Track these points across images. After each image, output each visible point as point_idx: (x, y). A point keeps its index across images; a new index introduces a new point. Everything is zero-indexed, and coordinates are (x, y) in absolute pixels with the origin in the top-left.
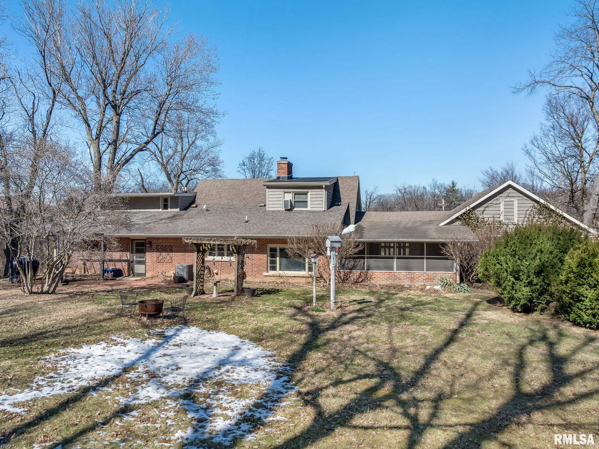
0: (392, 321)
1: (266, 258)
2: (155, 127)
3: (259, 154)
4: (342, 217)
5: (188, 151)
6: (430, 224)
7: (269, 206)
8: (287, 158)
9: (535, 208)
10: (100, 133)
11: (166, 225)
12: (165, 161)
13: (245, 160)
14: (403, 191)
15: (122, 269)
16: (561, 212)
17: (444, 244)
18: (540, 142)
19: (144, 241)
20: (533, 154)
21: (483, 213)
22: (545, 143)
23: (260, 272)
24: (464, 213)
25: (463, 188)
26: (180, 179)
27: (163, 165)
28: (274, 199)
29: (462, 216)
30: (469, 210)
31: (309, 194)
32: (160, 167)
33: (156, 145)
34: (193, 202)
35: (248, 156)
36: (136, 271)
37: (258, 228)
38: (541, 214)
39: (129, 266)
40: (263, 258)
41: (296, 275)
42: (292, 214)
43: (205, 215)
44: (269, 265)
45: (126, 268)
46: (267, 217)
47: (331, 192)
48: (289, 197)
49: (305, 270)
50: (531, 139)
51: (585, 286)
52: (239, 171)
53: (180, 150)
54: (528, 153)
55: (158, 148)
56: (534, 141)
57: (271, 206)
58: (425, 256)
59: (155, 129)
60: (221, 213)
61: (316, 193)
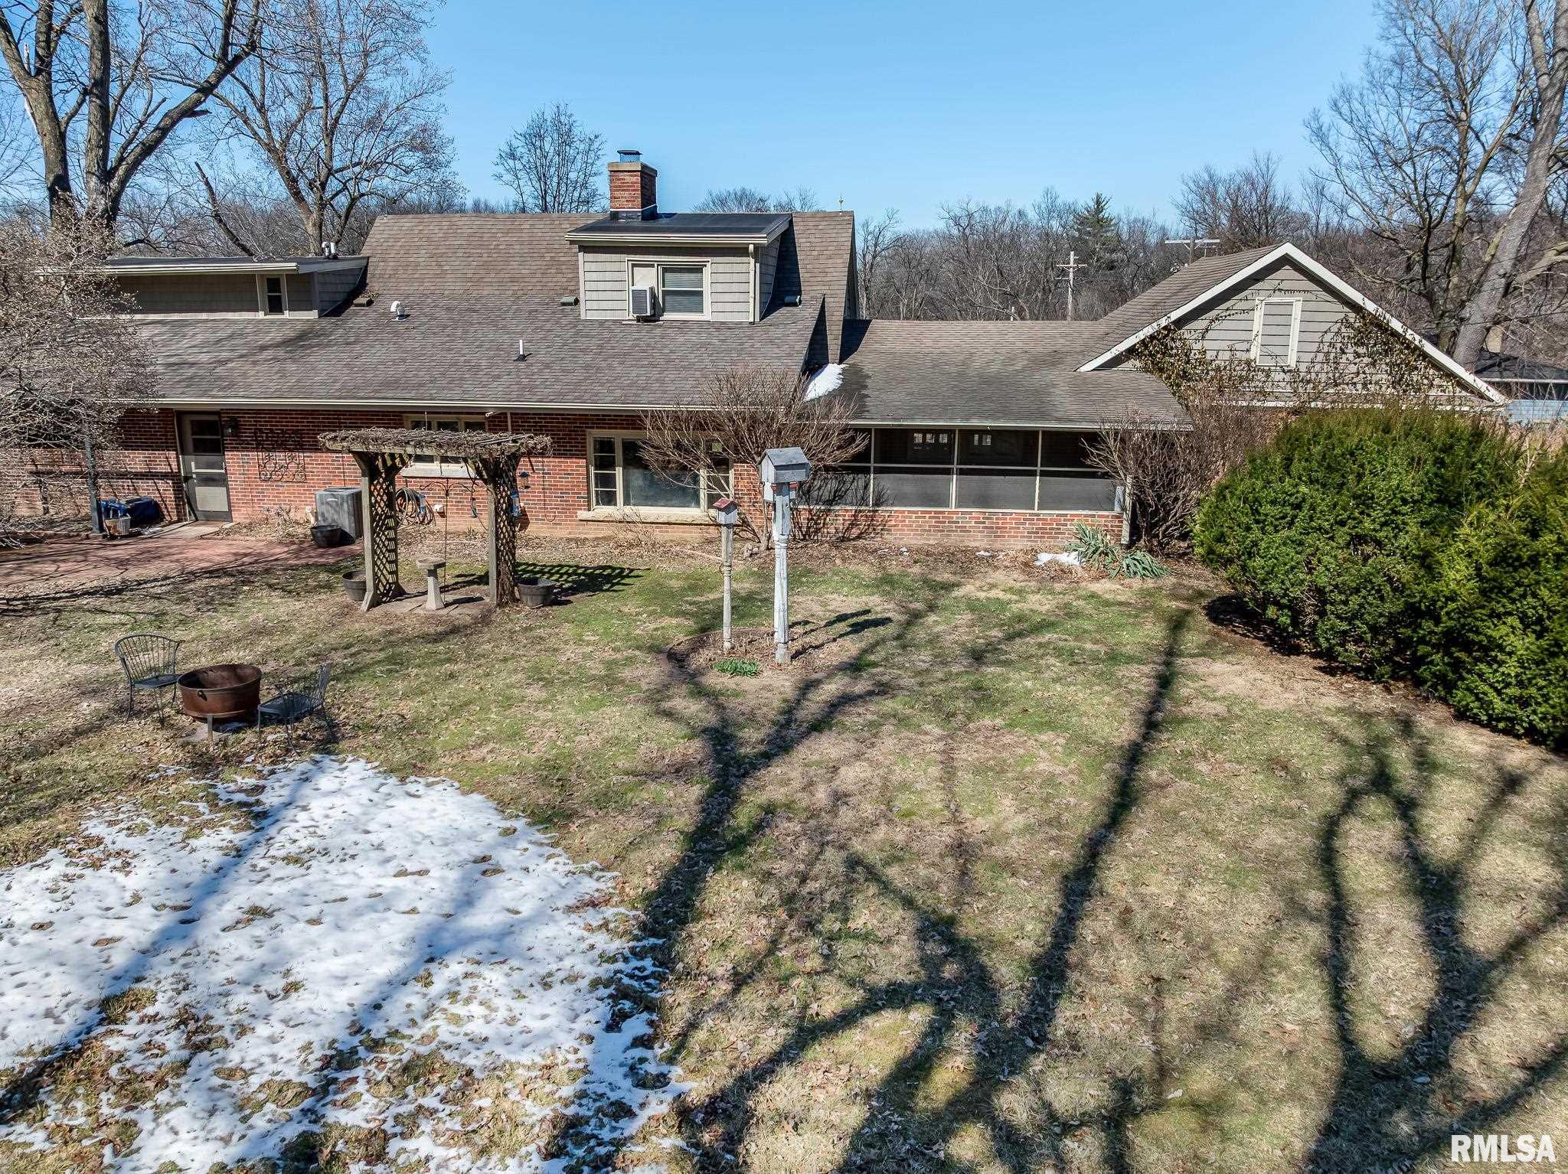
0: (954, 715)
1: (583, 471)
2: (226, 37)
3: (557, 123)
4: (803, 347)
5: (343, 106)
6: (1053, 364)
7: (589, 305)
8: (638, 153)
9: (1350, 326)
10: (50, 55)
11: (277, 366)
12: (276, 136)
13: (515, 143)
14: (964, 222)
15: (158, 500)
16: (1418, 337)
17: (1093, 437)
18: (1356, 105)
19: (215, 418)
20: (1332, 140)
21: (1203, 338)
22: (1370, 108)
23: (568, 510)
24: (1152, 337)
25: (1124, 217)
26: (328, 195)
27: (270, 149)
28: (601, 286)
29: (1146, 347)
30: (1165, 328)
31: (707, 271)
32: (265, 157)
33: (246, 88)
34: (360, 286)
35: (522, 128)
36: (200, 507)
37: (557, 380)
38: (1363, 344)
39: (178, 490)
40: (577, 469)
41: (672, 520)
42: (658, 331)
43: (396, 333)
44: (593, 489)
45: (170, 495)
46: (583, 343)
47: (773, 262)
48: (647, 279)
49: (698, 504)
50: (1336, 96)
51: (1509, 620)
52: (500, 177)
53: (322, 103)
54: (1320, 136)
55: (251, 95)
56: (1340, 104)
57: (595, 305)
58: (1039, 468)
59: (226, 43)
60: (445, 327)
61: (728, 268)
